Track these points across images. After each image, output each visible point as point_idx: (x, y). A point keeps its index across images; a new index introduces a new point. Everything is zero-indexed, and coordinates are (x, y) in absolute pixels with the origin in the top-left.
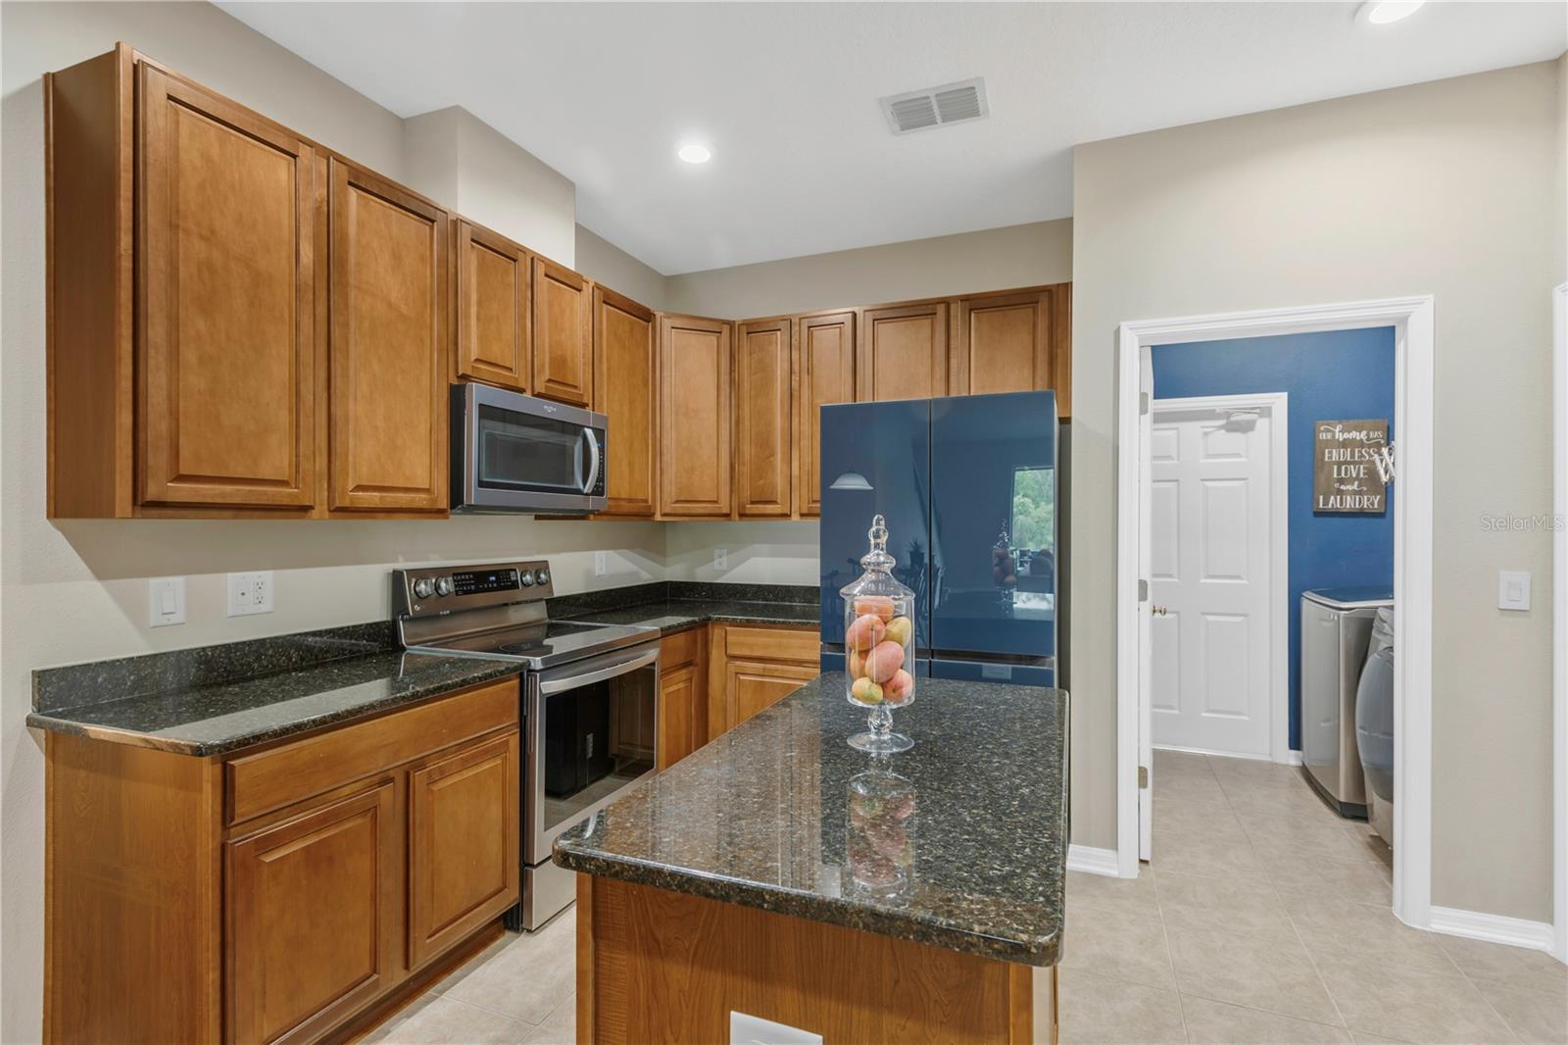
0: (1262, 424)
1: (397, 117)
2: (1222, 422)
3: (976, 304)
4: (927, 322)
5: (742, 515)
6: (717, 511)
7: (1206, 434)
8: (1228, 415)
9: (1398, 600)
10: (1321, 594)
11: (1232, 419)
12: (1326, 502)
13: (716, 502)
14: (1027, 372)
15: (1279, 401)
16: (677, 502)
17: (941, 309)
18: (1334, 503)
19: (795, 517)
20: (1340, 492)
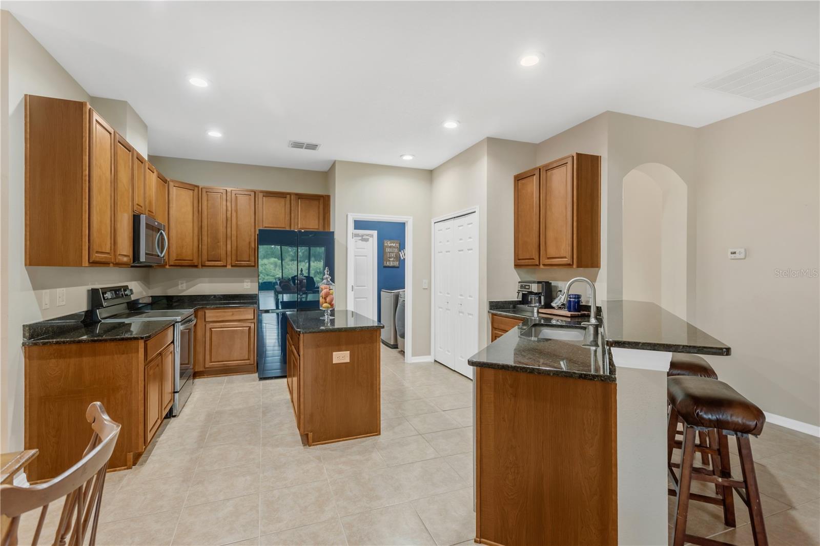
0: (371, 239)
1: (90, 96)
2: (360, 238)
3: (300, 196)
4: (283, 200)
5: (202, 266)
6: (193, 264)
7: (356, 241)
8: (362, 236)
9: (406, 290)
10: (386, 289)
11: (364, 237)
12: (386, 264)
13: (192, 260)
14: (317, 222)
15: (375, 233)
16: (176, 260)
17: (288, 196)
18: (388, 264)
19: (229, 267)
20: (389, 261)
